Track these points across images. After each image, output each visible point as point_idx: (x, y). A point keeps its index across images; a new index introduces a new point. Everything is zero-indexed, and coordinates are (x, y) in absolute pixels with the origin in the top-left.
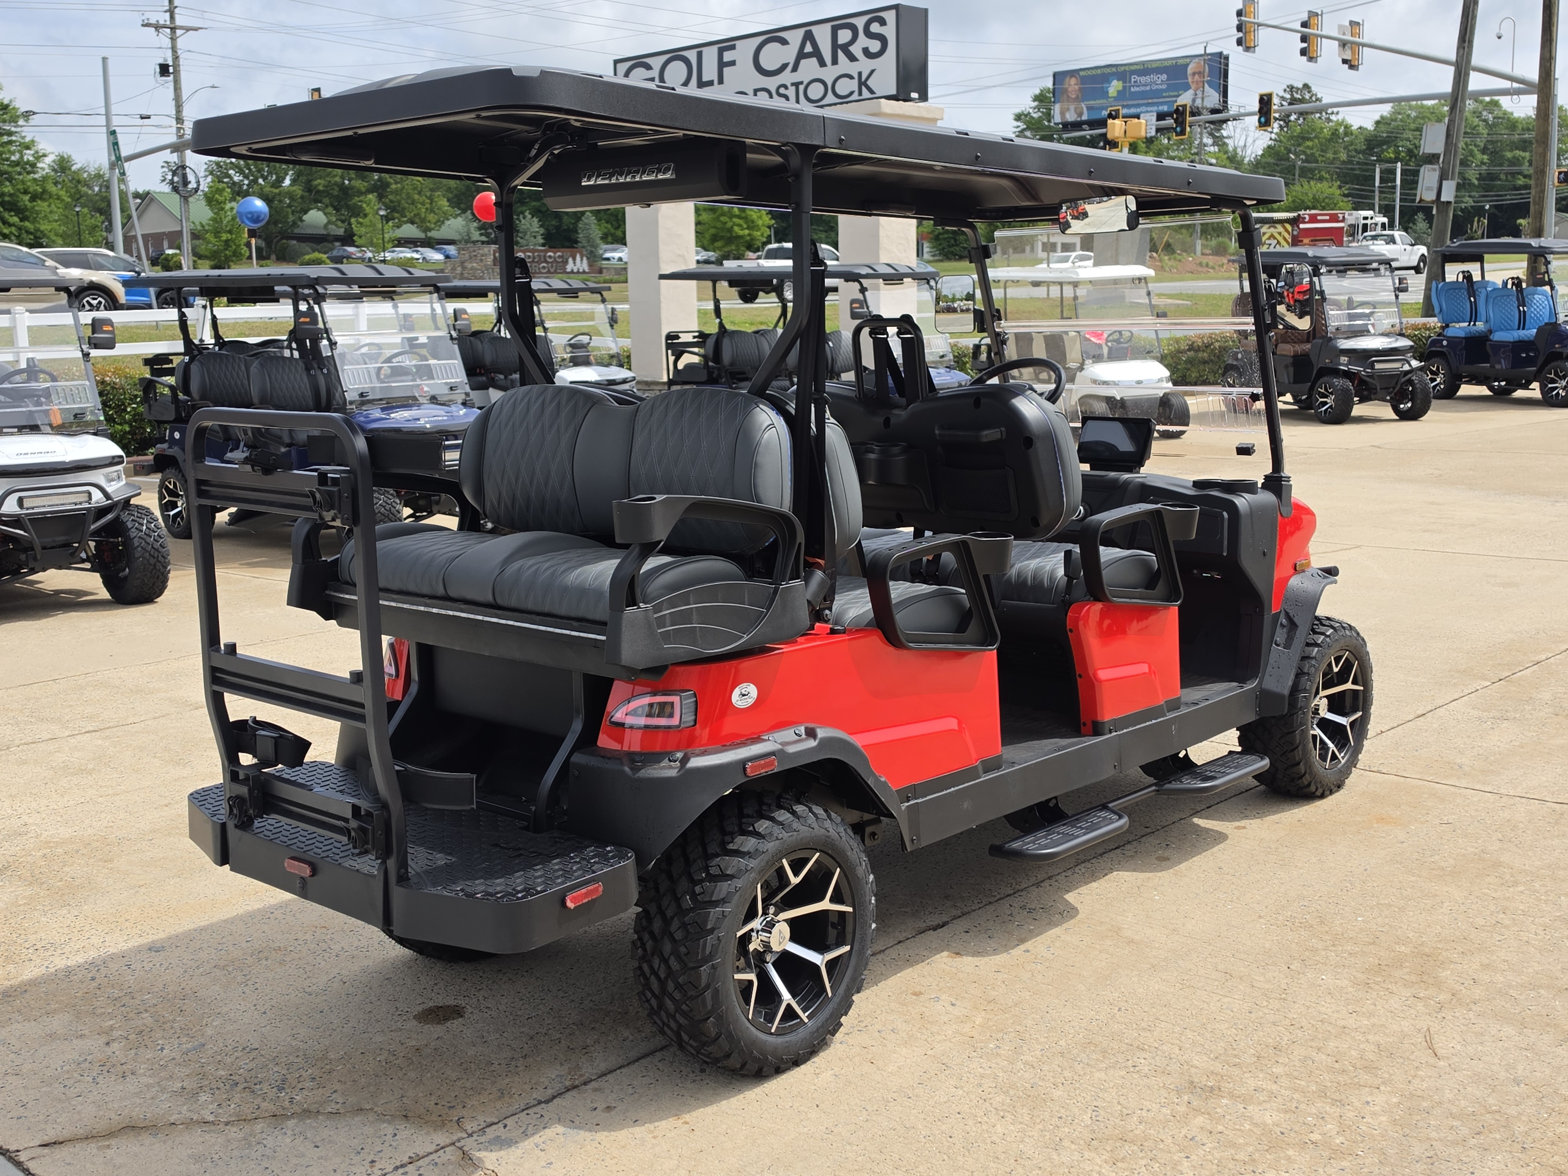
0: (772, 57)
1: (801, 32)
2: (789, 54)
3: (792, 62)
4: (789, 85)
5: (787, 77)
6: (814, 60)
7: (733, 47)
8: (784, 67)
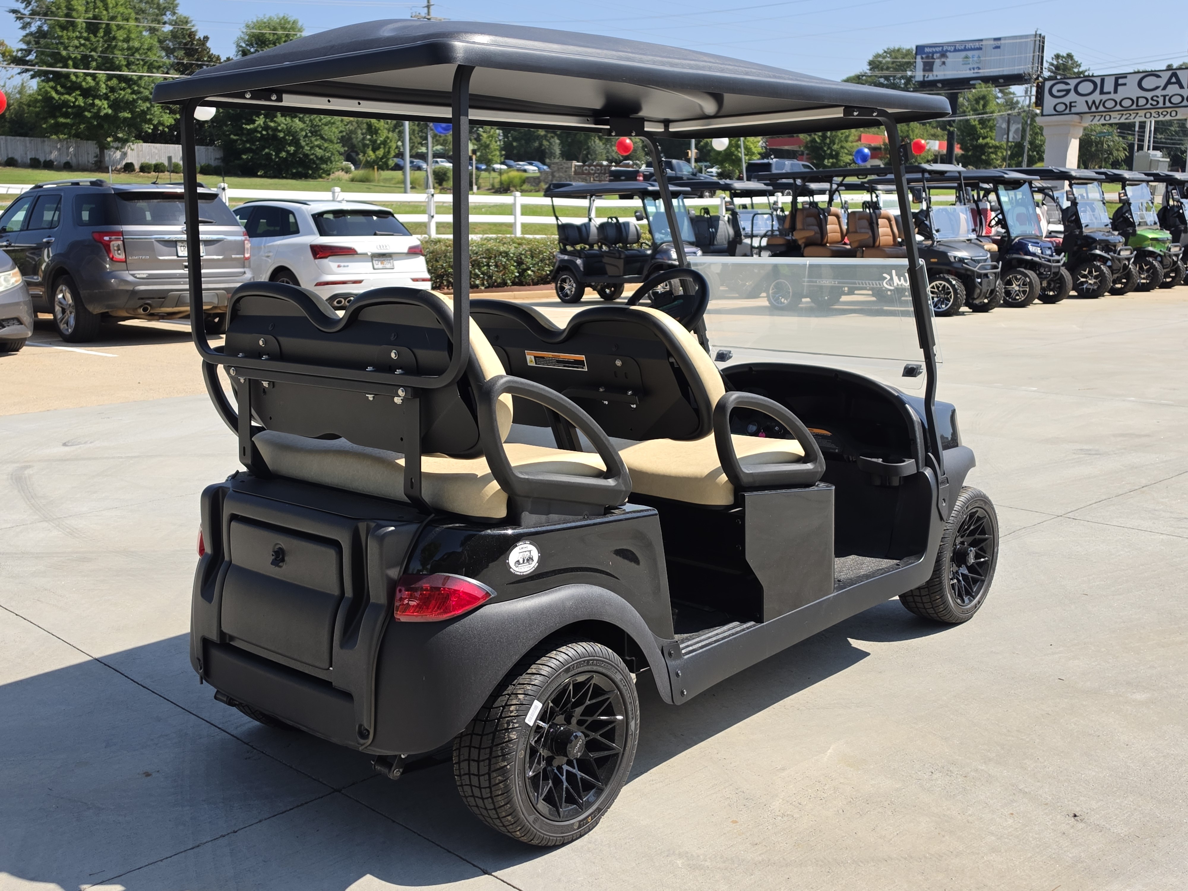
0: (1148, 83)
1: (1170, 73)
2: (1162, 82)
3: (1162, 85)
4: (1159, 96)
5: (1159, 92)
6: (1177, 86)
7: (1126, 77)
8: (1157, 88)
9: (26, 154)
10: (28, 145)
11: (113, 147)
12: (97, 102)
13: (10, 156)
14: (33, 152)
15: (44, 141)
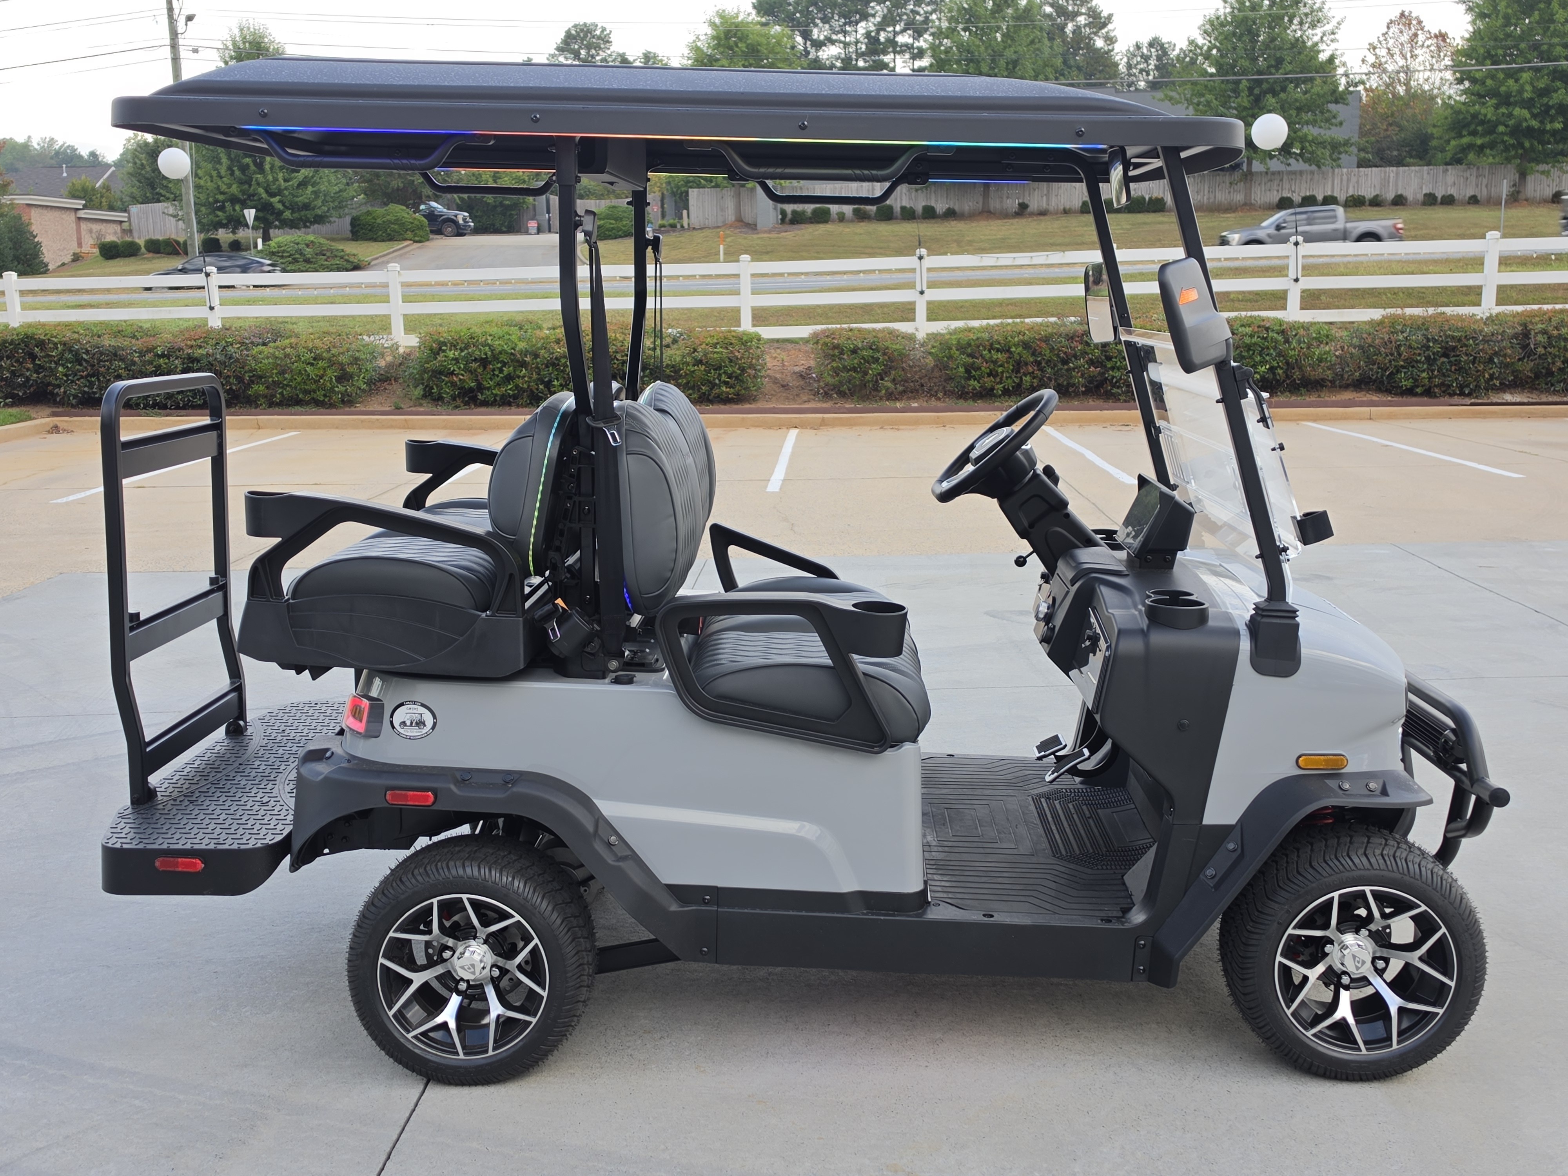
9: (1421, 188)
10: (1425, 176)
11: (1538, 171)
12: (1517, 111)
13: (1399, 193)
14: (1431, 186)
15: (1447, 170)
